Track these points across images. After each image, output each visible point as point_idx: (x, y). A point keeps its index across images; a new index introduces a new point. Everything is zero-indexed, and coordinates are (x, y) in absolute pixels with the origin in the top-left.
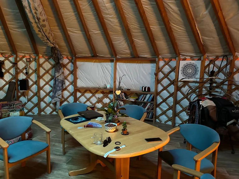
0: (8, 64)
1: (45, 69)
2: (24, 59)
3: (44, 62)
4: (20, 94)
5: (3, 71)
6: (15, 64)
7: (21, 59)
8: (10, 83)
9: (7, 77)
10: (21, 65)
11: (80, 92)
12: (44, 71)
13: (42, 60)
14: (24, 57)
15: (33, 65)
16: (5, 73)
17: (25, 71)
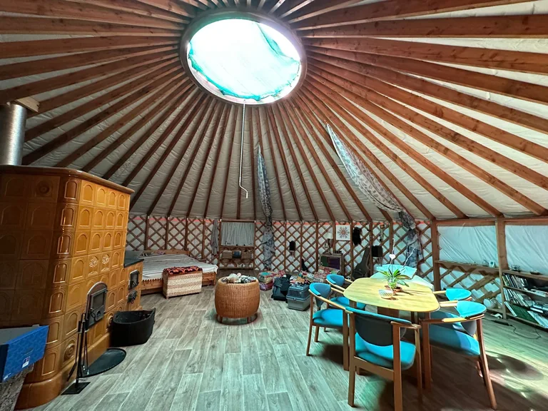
0: (365, 231)
1: (399, 236)
2: (379, 226)
3: (398, 229)
4: (374, 261)
5: (361, 237)
6: (370, 231)
7: (376, 226)
8: (366, 249)
9: (364, 243)
10: (376, 232)
11: (444, 267)
12: (398, 238)
13: (395, 227)
14: (378, 224)
15: (387, 232)
16: (363, 239)
17: (379, 238)
